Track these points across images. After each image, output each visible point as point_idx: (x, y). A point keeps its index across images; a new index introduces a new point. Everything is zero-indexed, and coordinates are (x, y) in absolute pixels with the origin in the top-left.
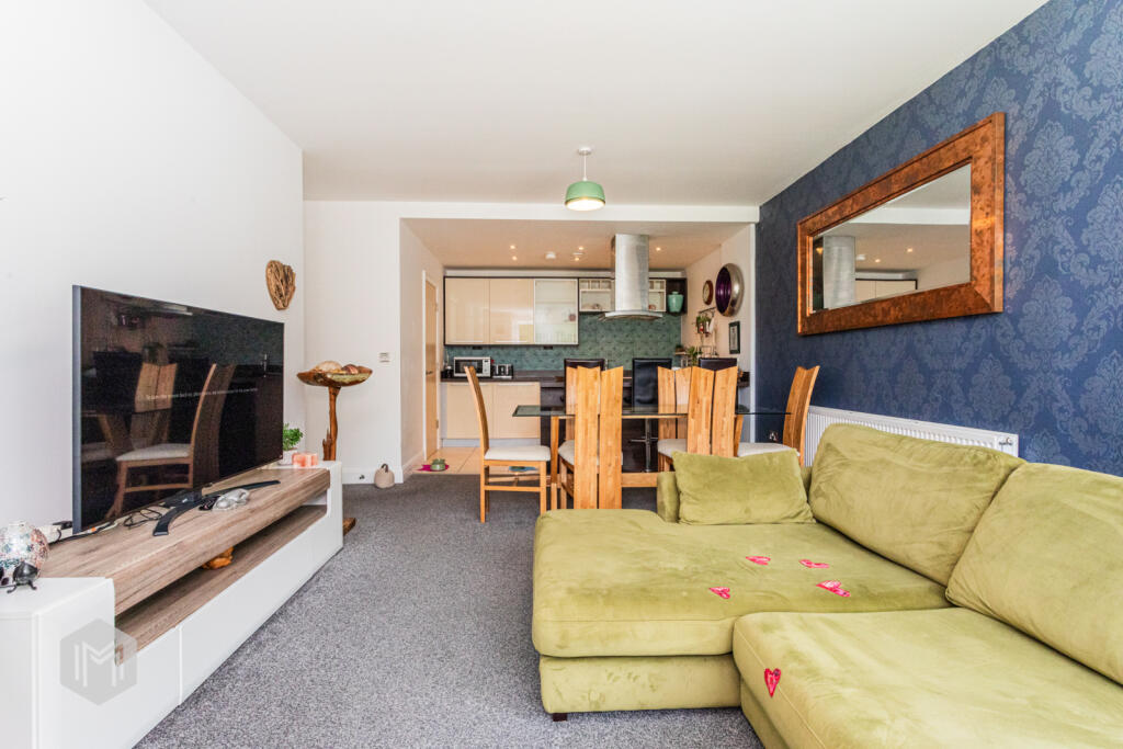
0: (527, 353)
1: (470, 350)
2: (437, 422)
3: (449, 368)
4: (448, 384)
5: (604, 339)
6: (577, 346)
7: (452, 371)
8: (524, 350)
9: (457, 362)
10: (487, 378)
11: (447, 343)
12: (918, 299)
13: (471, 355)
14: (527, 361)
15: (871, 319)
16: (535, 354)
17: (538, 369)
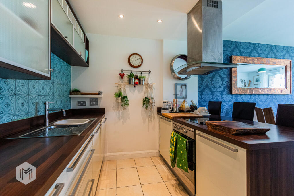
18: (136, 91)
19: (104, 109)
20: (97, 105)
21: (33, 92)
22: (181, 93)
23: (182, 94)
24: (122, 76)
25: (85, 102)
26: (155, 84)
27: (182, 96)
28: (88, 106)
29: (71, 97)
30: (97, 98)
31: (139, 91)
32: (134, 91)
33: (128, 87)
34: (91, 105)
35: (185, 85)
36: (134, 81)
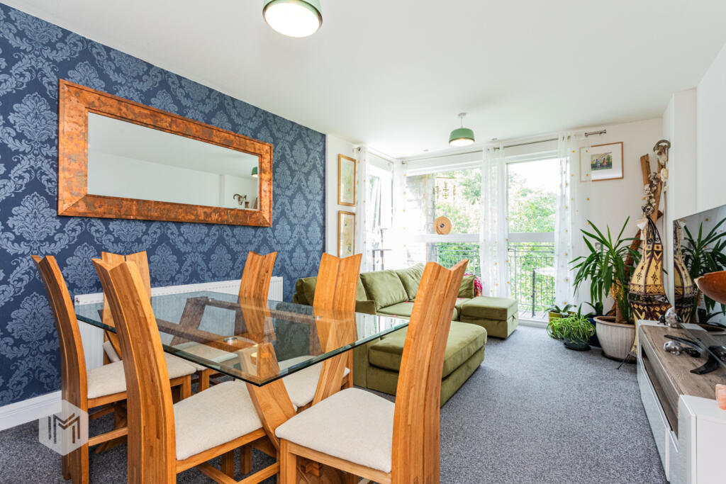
12: (232, 212)
15: (193, 217)
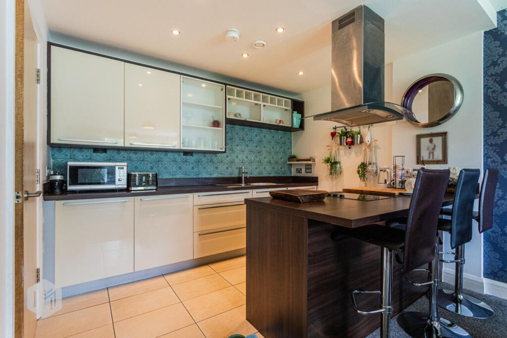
0: (166, 159)
1: (89, 153)
2: (38, 271)
3: (58, 177)
4: (59, 203)
5: (238, 148)
6: (225, 152)
7: (63, 183)
8: (162, 155)
9: (72, 168)
10: (121, 190)
11: (54, 140)
13: (91, 160)
14: (166, 168)
16: (174, 161)
17: (178, 176)
18: (353, 154)
19: (318, 177)
20: (311, 172)
21: (237, 160)
22: (432, 153)
23: (433, 155)
24: (333, 135)
25: (301, 169)
26: (377, 140)
27: (433, 158)
28: (304, 174)
29: (291, 165)
30: (310, 165)
31: (356, 154)
32: (350, 154)
33: (342, 149)
34: (306, 172)
35: (444, 135)
36: (346, 140)
